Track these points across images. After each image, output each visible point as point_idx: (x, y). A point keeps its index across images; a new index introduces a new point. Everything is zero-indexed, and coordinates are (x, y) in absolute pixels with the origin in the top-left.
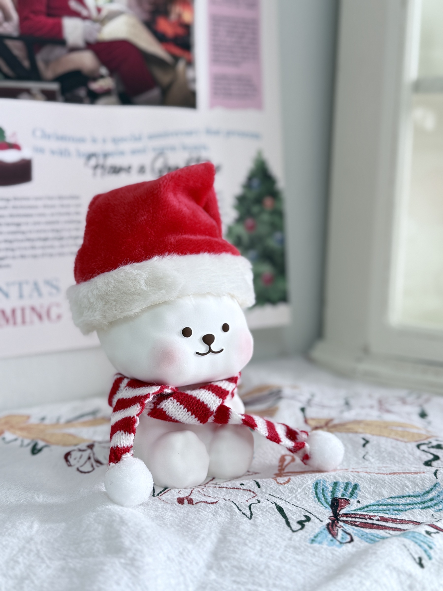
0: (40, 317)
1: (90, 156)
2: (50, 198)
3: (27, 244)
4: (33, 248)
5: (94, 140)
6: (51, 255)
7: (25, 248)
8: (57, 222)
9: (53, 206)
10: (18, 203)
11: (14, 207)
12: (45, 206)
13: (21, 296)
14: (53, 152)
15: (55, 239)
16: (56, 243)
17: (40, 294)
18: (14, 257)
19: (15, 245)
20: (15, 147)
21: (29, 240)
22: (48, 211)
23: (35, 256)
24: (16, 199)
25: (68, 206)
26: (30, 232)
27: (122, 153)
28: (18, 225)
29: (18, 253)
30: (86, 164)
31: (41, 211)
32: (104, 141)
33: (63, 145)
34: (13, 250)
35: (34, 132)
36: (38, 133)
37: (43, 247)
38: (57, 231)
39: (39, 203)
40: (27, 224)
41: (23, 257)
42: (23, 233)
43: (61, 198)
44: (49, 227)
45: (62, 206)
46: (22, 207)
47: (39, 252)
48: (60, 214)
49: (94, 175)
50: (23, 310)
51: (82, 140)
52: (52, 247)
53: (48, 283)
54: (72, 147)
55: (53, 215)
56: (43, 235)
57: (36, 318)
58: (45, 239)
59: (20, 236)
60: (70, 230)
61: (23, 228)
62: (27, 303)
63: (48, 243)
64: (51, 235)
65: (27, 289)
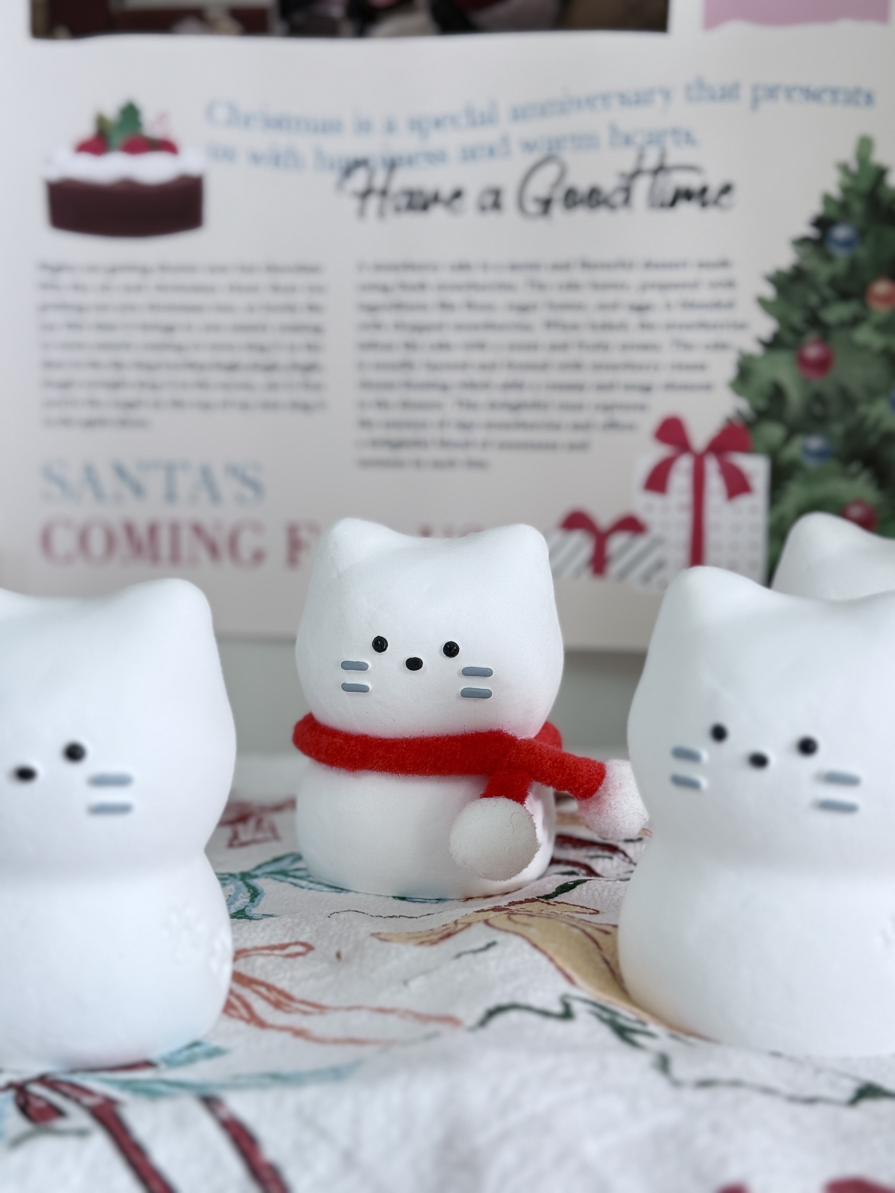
0: (213, 550)
1: (350, 168)
2: (247, 269)
3: (190, 376)
4: (202, 385)
5: (364, 127)
6: (244, 406)
7: (184, 385)
8: (261, 328)
9: (252, 289)
10: (169, 279)
11: (161, 288)
12: (234, 288)
13: (171, 496)
14: (256, 158)
15: (255, 367)
16: (259, 378)
17: (215, 497)
18: (157, 405)
19: (160, 376)
20: (166, 146)
21: (192, 366)
22: (240, 300)
23: (206, 406)
24: (164, 268)
25: (291, 289)
26: (197, 347)
27: (437, 158)
28: (169, 329)
29: (166, 395)
30: (340, 186)
31: (223, 298)
32: (390, 127)
33: (282, 140)
34: (154, 387)
35: (210, 112)
36: (221, 113)
37: (226, 386)
38: (262, 349)
39: (220, 280)
40: (189, 328)
41: (177, 404)
42: (179, 348)
43: (272, 268)
44: (242, 338)
45: (276, 288)
46: (179, 288)
47: (216, 396)
48: (270, 308)
49: (361, 212)
50: (175, 529)
51: (330, 127)
52: (248, 386)
53: (234, 471)
54: (304, 144)
55: (251, 309)
56: (226, 357)
57: (203, 554)
58: (233, 367)
59: (171, 357)
60: (292, 348)
61: (180, 337)
62: (184, 512)
63: (239, 377)
64: (245, 357)
65: (185, 482)
